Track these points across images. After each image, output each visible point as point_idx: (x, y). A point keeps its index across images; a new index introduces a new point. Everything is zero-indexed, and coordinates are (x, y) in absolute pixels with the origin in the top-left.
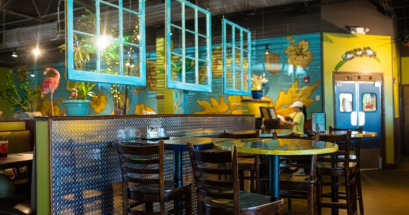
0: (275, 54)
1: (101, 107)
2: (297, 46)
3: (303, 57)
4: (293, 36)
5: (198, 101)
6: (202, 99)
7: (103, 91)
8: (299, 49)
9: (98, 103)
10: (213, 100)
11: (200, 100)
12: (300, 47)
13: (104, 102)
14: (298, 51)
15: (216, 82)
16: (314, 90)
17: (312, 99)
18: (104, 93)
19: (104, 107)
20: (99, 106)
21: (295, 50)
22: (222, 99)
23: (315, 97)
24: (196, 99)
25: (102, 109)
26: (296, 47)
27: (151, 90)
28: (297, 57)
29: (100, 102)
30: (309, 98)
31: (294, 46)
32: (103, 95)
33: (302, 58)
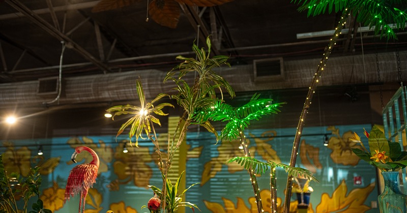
0: (313, 147)
1: (55, 205)
2: (342, 139)
3: (351, 153)
4: (337, 127)
5: (206, 203)
6: (212, 201)
7: (59, 184)
8: (345, 142)
9: (53, 198)
10: (228, 202)
11: (209, 202)
12: (346, 141)
13: (61, 199)
14: (344, 144)
15: (230, 180)
16: (368, 194)
17: (367, 206)
18: (62, 185)
19: (61, 205)
20: (53, 204)
21: (340, 144)
22: (241, 202)
23: (370, 203)
24: (204, 200)
25: (57, 208)
26: (341, 141)
27: (136, 185)
28: (343, 152)
29: (55, 198)
30: (362, 204)
31: (339, 139)
32: (61, 189)
33: (349, 154)
